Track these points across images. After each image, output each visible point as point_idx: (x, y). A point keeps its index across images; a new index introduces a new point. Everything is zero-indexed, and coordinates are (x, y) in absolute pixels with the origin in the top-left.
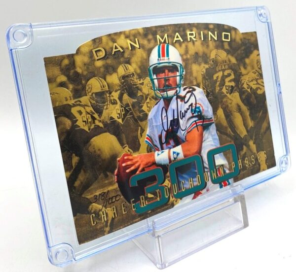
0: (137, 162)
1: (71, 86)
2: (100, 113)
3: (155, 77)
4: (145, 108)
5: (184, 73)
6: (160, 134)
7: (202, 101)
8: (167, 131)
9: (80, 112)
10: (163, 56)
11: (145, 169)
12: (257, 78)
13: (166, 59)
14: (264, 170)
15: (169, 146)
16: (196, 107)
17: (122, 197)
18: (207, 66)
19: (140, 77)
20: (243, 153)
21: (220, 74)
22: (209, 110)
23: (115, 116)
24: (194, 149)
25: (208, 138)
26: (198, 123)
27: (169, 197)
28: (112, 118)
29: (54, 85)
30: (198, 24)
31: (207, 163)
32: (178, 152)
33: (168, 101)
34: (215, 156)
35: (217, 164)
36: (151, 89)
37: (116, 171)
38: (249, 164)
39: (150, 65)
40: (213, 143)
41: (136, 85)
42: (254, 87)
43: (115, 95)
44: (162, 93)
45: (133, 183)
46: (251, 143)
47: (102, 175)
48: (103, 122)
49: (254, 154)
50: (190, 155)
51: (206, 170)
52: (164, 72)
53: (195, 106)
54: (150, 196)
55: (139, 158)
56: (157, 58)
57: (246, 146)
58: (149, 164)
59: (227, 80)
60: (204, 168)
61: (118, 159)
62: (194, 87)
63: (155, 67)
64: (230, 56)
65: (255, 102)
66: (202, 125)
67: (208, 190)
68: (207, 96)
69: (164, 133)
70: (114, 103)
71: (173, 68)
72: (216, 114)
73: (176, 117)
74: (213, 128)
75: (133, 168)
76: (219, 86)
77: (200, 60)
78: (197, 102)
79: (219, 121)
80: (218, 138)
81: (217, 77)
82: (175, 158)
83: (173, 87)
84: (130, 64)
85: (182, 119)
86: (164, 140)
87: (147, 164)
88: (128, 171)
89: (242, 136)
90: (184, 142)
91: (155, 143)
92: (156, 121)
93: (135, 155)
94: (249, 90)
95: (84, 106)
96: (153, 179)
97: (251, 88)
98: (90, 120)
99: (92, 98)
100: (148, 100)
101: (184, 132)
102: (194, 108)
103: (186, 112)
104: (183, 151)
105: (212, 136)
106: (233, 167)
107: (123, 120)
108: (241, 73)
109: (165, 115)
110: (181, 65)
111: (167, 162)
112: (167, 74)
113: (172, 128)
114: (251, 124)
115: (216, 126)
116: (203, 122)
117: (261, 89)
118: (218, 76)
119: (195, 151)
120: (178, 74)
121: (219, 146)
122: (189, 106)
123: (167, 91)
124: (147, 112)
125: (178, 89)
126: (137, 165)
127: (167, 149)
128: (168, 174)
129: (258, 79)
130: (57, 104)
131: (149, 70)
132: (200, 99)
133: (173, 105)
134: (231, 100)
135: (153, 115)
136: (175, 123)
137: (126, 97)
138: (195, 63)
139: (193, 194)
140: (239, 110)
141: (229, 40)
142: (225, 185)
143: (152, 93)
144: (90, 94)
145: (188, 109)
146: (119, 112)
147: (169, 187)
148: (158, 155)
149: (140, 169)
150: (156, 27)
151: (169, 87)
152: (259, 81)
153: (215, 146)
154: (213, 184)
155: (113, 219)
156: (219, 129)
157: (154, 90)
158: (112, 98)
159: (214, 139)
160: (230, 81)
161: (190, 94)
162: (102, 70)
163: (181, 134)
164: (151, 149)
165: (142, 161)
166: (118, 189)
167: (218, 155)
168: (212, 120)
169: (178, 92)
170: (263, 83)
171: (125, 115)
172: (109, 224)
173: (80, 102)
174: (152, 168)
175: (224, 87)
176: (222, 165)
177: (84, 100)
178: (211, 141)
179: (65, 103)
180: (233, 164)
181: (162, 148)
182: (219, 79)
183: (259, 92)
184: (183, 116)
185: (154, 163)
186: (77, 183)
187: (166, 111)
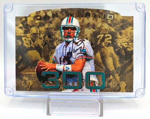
0: (47, 66)
1: (24, 29)
2: (34, 41)
3: (63, 31)
4: (55, 44)
5: (80, 31)
6: (61, 57)
7: (87, 46)
8: (65, 57)
10: (69, 22)
11: (50, 70)
12: (128, 41)
13: (70, 24)
15: (64, 63)
16: (83, 49)
17: (37, 78)
18: (94, 30)
19: (55, 30)
20: (109, 79)
21: (102, 36)
22: (91, 52)
23: (40, 44)
24: (79, 68)
25: (88, 65)
26: (83, 57)
27: (60, 86)
28: (39, 45)
30: (93, 9)
32: (69, 67)
33: (68, 43)
34: (90, 75)
36: (60, 36)
37: (36, 67)
38: (112, 86)
39: (62, 25)
40: (90, 69)
44: (65, 39)
45: (43, 74)
46: (117, 75)
48: (34, 46)
49: (117, 81)
50: (75, 71)
51: (83, 80)
52: (68, 29)
53: (83, 48)
54: (50, 82)
55: (48, 65)
56: (66, 23)
57: (112, 75)
58: (53, 69)
59: (106, 39)
60: (82, 79)
61: (38, 62)
62: (84, 39)
63: (64, 26)
64: (110, 27)
65: (124, 54)
66: (85, 58)
67: (82, 90)
69: (63, 57)
70: (41, 39)
71: (74, 28)
72: (95, 55)
73: (71, 51)
74: (92, 62)
75: (44, 68)
76: (100, 41)
77: (91, 27)
78: (85, 47)
79: (97, 59)
80: (94, 67)
81: (100, 37)
82: (66, 70)
83: (72, 37)
84: (51, 24)
85: (74, 53)
86: (62, 60)
87: (51, 68)
88: (42, 68)
89: (111, 70)
90: (73, 64)
91: (57, 60)
92: (60, 51)
93: (47, 63)
94: (121, 47)
95: (28, 38)
96: (53, 76)
97: (123, 47)
98: (29, 43)
99: (31, 35)
100: (57, 41)
101: (74, 59)
102: (82, 49)
103: (77, 50)
104: (72, 68)
105: (91, 65)
106: (101, 84)
107: (43, 47)
108: (117, 37)
109: (65, 49)
110: (78, 27)
111: (62, 70)
112: (69, 30)
113: (68, 56)
115: (94, 61)
116: (87, 57)
117: (130, 48)
118: (101, 36)
119: (79, 70)
120: (76, 31)
121: (94, 71)
122: (80, 48)
123: (68, 38)
124: (56, 46)
125: (75, 38)
126: (46, 67)
127: (63, 64)
128: (62, 76)
129: (129, 42)
130: (17, 35)
131: (60, 27)
132: (86, 46)
133: (70, 45)
134: (107, 50)
135: (59, 47)
136: (70, 54)
137: (47, 37)
138: (87, 28)
139: (73, 90)
140: (112, 56)
141: (112, 19)
142: (94, 91)
143: (60, 38)
144: (31, 33)
146: (42, 43)
147: (61, 82)
148: (58, 66)
149: (48, 69)
150: (68, 9)
151: (70, 37)
152: (130, 44)
153: (92, 70)
154: (86, 89)
155: (31, 86)
157: (62, 37)
158: (40, 37)
159: (91, 67)
161: (81, 42)
162: (38, 24)
163: (72, 59)
164: (55, 62)
165: (49, 66)
166: (36, 75)
167: (92, 75)
168: (92, 57)
169: (74, 40)
170: (133, 45)
171: (45, 45)
172: (29, 87)
173: (27, 36)
174: (53, 71)
175: (104, 43)
176: (94, 81)
177: (28, 35)
178: (89, 67)
179: (20, 35)
180: (102, 83)
181: (61, 64)
182: (101, 38)
183: (128, 49)
184: (75, 52)
185: (55, 69)
186: (19, 67)
187: (66, 48)
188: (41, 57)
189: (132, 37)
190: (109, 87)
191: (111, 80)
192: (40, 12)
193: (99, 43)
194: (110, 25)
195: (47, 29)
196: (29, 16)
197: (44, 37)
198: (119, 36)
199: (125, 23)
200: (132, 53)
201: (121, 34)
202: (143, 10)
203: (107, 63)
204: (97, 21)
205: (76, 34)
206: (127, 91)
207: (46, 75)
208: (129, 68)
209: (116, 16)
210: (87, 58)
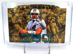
2: (17, 20)
3: (31, 15)
4: (27, 21)
8: (32, 27)
9: (13, 19)
13: (35, 12)
14: (60, 43)
17: (19, 37)
18: (47, 15)
20: (53, 37)
26: (41, 27)
27: (30, 40)
28: (19, 22)
29: (9, 14)
30: (46, 5)
32: (34, 32)
35: (45, 38)
37: (19, 32)
42: (62, 23)
46: (57, 36)
47: (16, 32)
49: (57, 38)
55: (24, 31)
59: (52, 19)
60: (41, 37)
61: (20, 30)
62: (42, 19)
68: (45, 22)
72: (47, 26)
73: (35, 25)
75: (22, 32)
76: (50, 20)
79: (48, 28)
92: (30, 25)
93: (24, 30)
97: (61, 23)
99: (16, 17)
102: (41, 24)
103: (38, 24)
105: (45, 31)
112: (35, 15)
117: (64, 23)
120: (38, 15)
128: (31, 36)
132: (43, 22)
133: (35, 22)
134: (53, 24)
135: (29, 23)
137: (23, 18)
138: (43, 14)
140: (55, 27)
141: (56, 10)
142: (46, 43)
143: (30, 19)
146: (21, 21)
147: (31, 38)
149: (24, 33)
150: (34, 5)
151: (35, 18)
152: (64, 21)
156: (47, 30)
159: (45, 32)
160: (54, 20)
162: (19, 12)
163: (36, 29)
164: (27, 30)
166: (19, 35)
168: (46, 28)
169: (37, 19)
174: (27, 34)
177: (14, 17)
178: (44, 32)
179: (10, 17)
181: (30, 30)
184: (37, 25)
187: (33, 23)
188: (21, 27)
189: (65, 18)
191: (54, 38)
192: (20, 6)
193: (49, 21)
195: (24, 14)
196: (15, 8)
197: (22, 18)
198: (59, 18)
200: (65, 26)
202: (71, 6)
204: (48, 10)
205: (38, 17)
206: (61, 43)
209: (58, 8)
210: (43, 28)
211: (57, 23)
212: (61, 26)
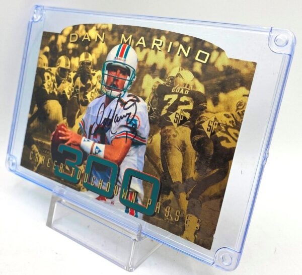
0: (68, 135)
1: (50, 57)
2: (59, 84)
3: (106, 72)
4: (89, 96)
5: (134, 80)
6: (92, 124)
7: (141, 115)
8: (99, 126)
9: (48, 78)
10: (121, 56)
11: (72, 145)
12: (228, 124)
14: (187, 239)
15: (96, 139)
16: (133, 119)
17: (51, 154)
18: (162, 82)
21: (174, 97)
22: (146, 128)
23: (67, 91)
24: (116, 156)
25: (132, 156)
26: (129, 135)
27: (79, 180)
28: (64, 92)
30: (170, 33)
31: (122, 178)
32: (101, 149)
33: (110, 99)
34: (133, 177)
35: (131, 187)
36: (99, 82)
37: (54, 133)
38: (169, 216)
39: (107, 60)
40: (136, 164)
41: (89, 73)
43: (72, 75)
44: (107, 90)
45: (60, 149)
46: (183, 196)
48: (58, 92)
50: (109, 159)
51: (118, 184)
52: (116, 71)
53: (133, 117)
54: (67, 168)
55: (71, 134)
56: (115, 56)
57: (174, 193)
58: (75, 143)
59: (180, 108)
60: (118, 180)
61: (58, 125)
62: (139, 98)
63: (110, 63)
64: (197, 82)
65: (212, 153)
66: (132, 139)
67: (112, 203)
68: (150, 114)
69: (95, 126)
70: (70, 81)
71: (126, 71)
72: (151, 137)
73: (110, 118)
74: (142, 150)
75: (64, 138)
76: (168, 110)
77: (157, 72)
78: (136, 115)
79: (152, 146)
80: (143, 162)
81: (169, 100)
82: (96, 153)
83: (119, 88)
84: (91, 53)
85: (115, 122)
86: (93, 132)
87: (74, 142)
88: (60, 138)
89: (174, 180)
90: (109, 144)
91: (86, 130)
92: (93, 112)
93: (69, 130)
94: (209, 134)
95: (52, 74)
96: (73, 156)
97: (213, 133)
98: (52, 86)
99: (58, 70)
100: (93, 91)
101: (112, 135)
102: (130, 118)
103: (121, 118)
104: (105, 151)
105: (138, 156)
106: (148, 204)
107: (70, 97)
108: (206, 108)
109: (103, 110)
110: (134, 70)
111: (89, 151)
112: (118, 74)
113: (104, 125)
114: (193, 174)
115: (147, 149)
116: (135, 137)
118: (171, 99)
119: (116, 159)
120: (128, 78)
121: (141, 171)
122: (127, 114)
123: (112, 90)
124: (90, 101)
125: (123, 92)
126: (68, 138)
127: (92, 140)
128: (86, 162)
129: (230, 126)
130: (40, 66)
131: (104, 64)
132: (140, 113)
133: (112, 105)
134: (176, 132)
135: (93, 105)
136: (108, 122)
137: (78, 79)
138: (150, 73)
139: (98, 195)
141: (205, 62)
142: (132, 214)
143: (99, 86)
144: (58, 67)
145: (124, 116)
146: (70, 90)
147: (83, 172)
148: (84, 140)
149: (69, 142)
150: (125, 26)
151: (116, 88)
152: (231, 131)
153: (137, 168)
155: (41, 165)
157: (102, 84)
158: (69, 76)
159: (139, 161)
160: (186, 111)
161: (132, 103)
162: (71, 52)
163: (109, 135)
164: (81, 132)
165: (71, 137)
166: (51, 146)
167: (136, 179)
168: (145, 141)
169: (121, 96)
170: (237, 136)
171: (73, 94)
172: (37, 166)
174: (76, 148)
175: (174, 114)
176: (137, 193)
179: (43, 67)
180: (150, 201)
181: (89, 138)
182: (171, 102)
183: (224, 144)
184: (118, 121)
185: (79, 145)
186: (32, 125)
189: (241, 115)
190: (161, 215)
191: (170, 201)
192: (78, 26)
193: (164, 112)
194: (196, 75)
196: (62, 33)
197: (75, 79)
199: (232, 76)
200: (229, 154)
201: (216, 102)
203: (170, 162)
204: (172, 60)
207: (64, 151)
208: (214, 189)
210: (135, 139)
211: (196, 130)
212: (210, 149)
